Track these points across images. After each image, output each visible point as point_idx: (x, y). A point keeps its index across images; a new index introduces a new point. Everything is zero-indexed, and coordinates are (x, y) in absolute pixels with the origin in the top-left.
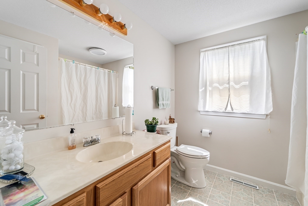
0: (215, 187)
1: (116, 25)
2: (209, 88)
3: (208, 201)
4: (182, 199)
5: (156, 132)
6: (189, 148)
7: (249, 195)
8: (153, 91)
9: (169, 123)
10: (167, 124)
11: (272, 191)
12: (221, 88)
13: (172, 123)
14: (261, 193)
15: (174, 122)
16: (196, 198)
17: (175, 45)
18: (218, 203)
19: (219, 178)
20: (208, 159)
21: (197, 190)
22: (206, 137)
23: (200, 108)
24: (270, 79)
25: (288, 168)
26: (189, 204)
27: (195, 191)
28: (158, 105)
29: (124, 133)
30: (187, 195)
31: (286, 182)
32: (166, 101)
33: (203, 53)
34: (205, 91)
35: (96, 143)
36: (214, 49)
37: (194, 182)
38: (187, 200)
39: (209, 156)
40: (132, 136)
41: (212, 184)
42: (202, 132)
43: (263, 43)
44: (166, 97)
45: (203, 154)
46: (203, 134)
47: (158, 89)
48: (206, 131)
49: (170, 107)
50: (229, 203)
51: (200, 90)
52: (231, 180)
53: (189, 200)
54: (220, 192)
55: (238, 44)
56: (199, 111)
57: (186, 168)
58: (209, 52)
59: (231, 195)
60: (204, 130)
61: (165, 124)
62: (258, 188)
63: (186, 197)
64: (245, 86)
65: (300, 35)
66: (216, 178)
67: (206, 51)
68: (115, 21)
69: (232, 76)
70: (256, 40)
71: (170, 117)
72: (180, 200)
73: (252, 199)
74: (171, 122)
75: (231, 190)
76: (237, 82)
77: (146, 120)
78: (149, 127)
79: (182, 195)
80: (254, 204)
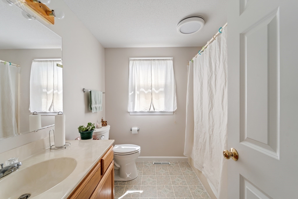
0: (144, 174)
1: (39, 7)
2: (137, 92)
3: (142, 187)
4: (121, 196)
5: (92, 139)
6: (123, 147)
7: (166, 170)
8: (85, 94)
9: (102, 126)
10: (100, 128)
11: (177, 163)
12: (146, 92)
13: (105, 126)
14: (172, 167)
15: (106, 124)
16: (132, 190)
17: (105, 48)
18: (149, 185)
19: (146, 166)
20: (140, 152)
21: (131, 182)
22: (135, 134)
23: (130, 109)
24: (175, 88)
25: (185, 145)
26: (127, 197)
27: (130, 183)
28: (91, 109)
29: (52, 148)
30: (124, 190)
31: (184, 154)
32: (98, 104)
33: (132, 62)
34: (134, 94)
35: (11, 172)
36: (141, 60)
37: (128, 176)
38: (126, 194)
39: (140, 149)
40: (66, 149)
41: (142, 172)
42: (132, 130)
43: (171, 62)
44: (98, 100)
45: (136, 149)
46: (133, 132)
47: (91, 92)
48: (135, 129)
49: (102, 110)
50: (156, 182)
51: (130, 94)
52: (154, 164)
53: (128, 193)
54: (148, 176)
55: (157, 60)
56: (129, 112)
57: (121, 166)
58: (137, 62)
59: (156, 175)
60: (133, 128)
61: (98, 128)
62: (170, 164)
63: (124, 192)
64: (161, 92)
65: (190, 61)
66: (144, 166)
67: (134, 60)
68: (40, 2)
69: (153, 84)
70: (168, 59)
71: (102, 120)
72: (119, 197)
73: (168, 172)
74: (103, 125)
75: (155, 172)
76: (157, 88)
77: (80, 127)
78: (85, 134)
79: (119, 192)
80: (170, 176)
